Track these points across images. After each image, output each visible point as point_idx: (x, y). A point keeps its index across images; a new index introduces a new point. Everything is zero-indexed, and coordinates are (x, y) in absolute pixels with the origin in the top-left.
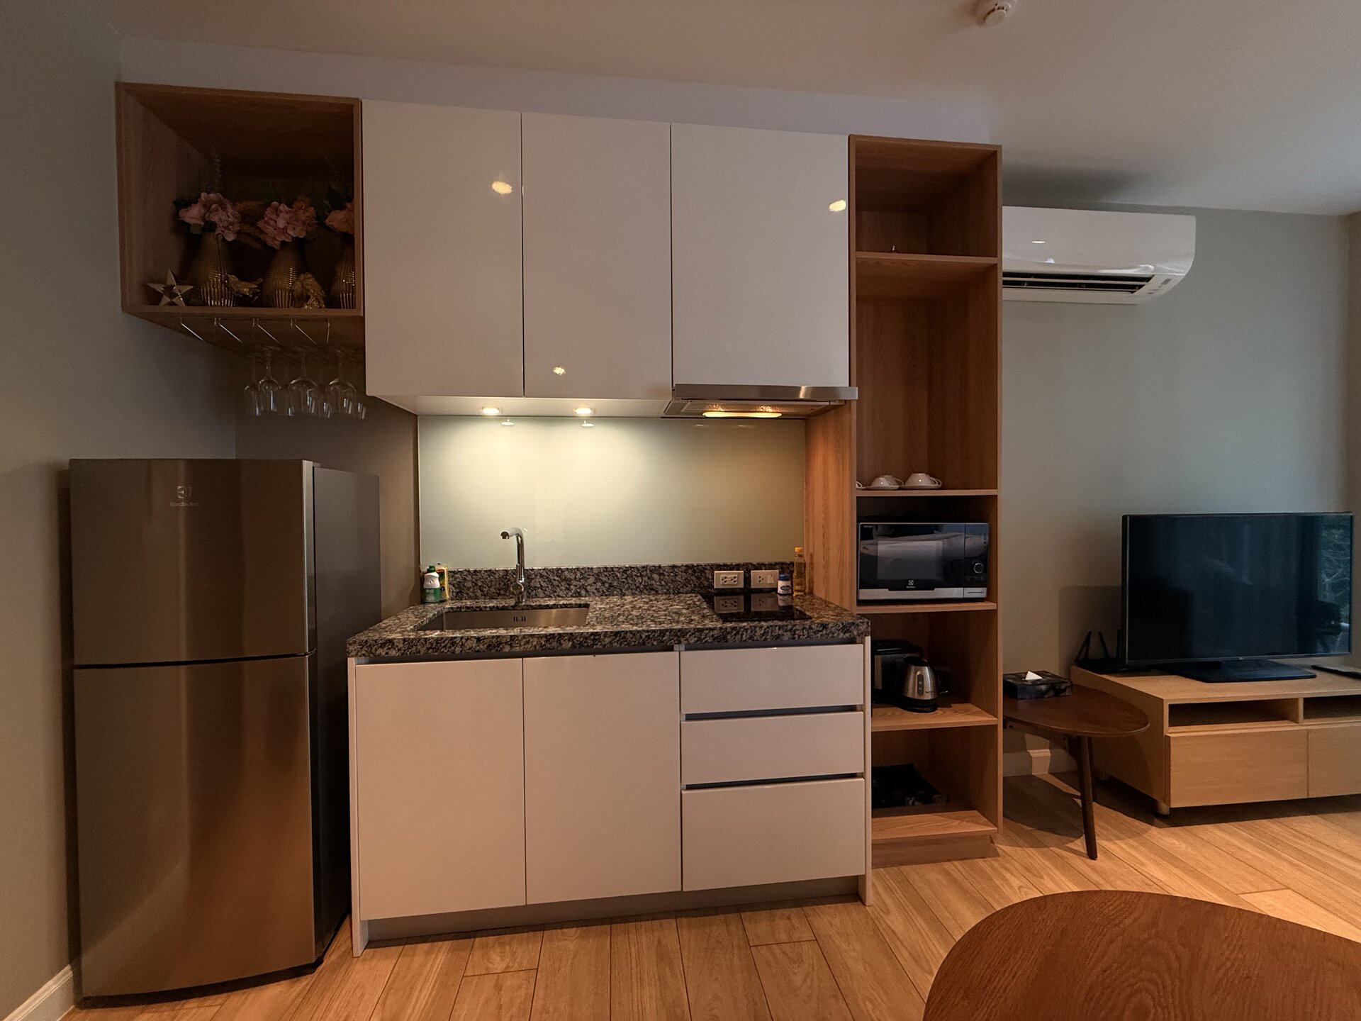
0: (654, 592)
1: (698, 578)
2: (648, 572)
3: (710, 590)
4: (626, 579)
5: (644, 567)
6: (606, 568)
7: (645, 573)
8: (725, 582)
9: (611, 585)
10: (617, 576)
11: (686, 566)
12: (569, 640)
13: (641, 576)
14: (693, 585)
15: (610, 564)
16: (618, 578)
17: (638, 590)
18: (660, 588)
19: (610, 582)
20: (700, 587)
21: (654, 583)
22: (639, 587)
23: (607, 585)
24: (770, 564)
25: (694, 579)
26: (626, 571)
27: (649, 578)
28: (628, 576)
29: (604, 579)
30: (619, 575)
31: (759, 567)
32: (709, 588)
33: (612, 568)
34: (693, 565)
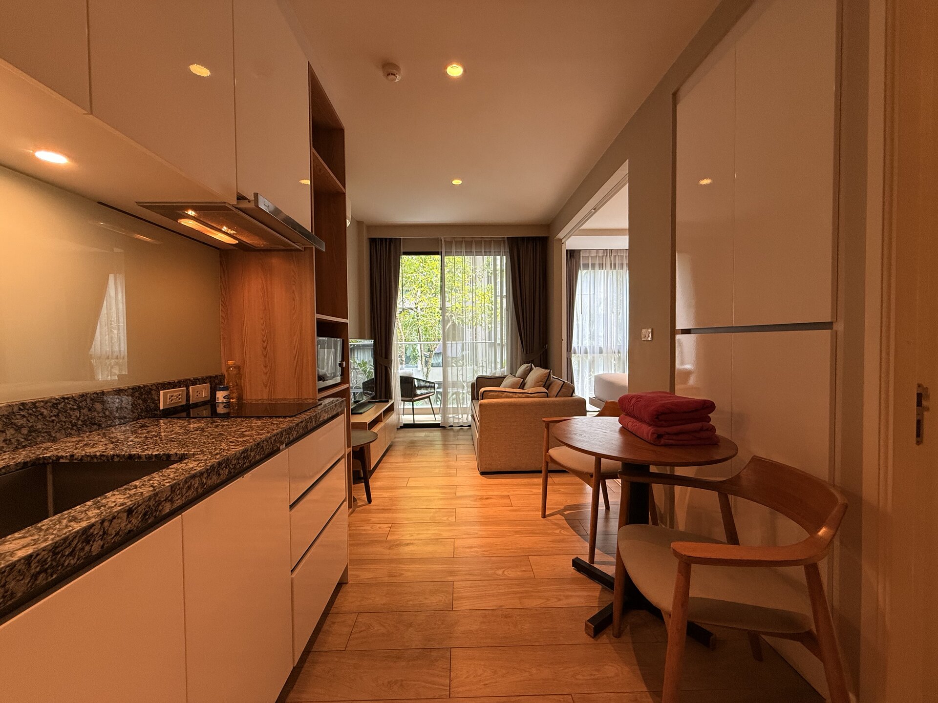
0: (95, 427)
1: (145, 401)
2: (88, 402)
3: (156, 412)
4: (57, 416)
5: (82, 396)
6: (23, 404)
7: (84, 403)
8: (172, 401)
9: (32, 430)
10: (42, 414)
11: (133, 389)
12: (226, 468)
13: (79, 408)
14: (139, 410)
15: (28, 398)
16: (45, 417)
17: (75, 428)
18: (103, 420)
19: (30, 425)
20: (147, 411)
21: (96, 415)
22: (76, 424)
23: (25, 431)
24: (203, 379)
25: (141, 402)
26: (57, 404)
27: (90, 410)
28: (60, 411)
29: (20, 422)
30: (45, 412)
31: (194, 382)
32: (155, 410)
33: (34, 404)
34: (139, 387)
